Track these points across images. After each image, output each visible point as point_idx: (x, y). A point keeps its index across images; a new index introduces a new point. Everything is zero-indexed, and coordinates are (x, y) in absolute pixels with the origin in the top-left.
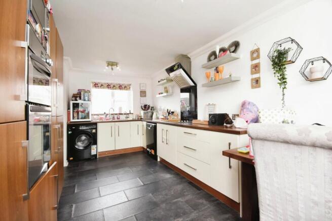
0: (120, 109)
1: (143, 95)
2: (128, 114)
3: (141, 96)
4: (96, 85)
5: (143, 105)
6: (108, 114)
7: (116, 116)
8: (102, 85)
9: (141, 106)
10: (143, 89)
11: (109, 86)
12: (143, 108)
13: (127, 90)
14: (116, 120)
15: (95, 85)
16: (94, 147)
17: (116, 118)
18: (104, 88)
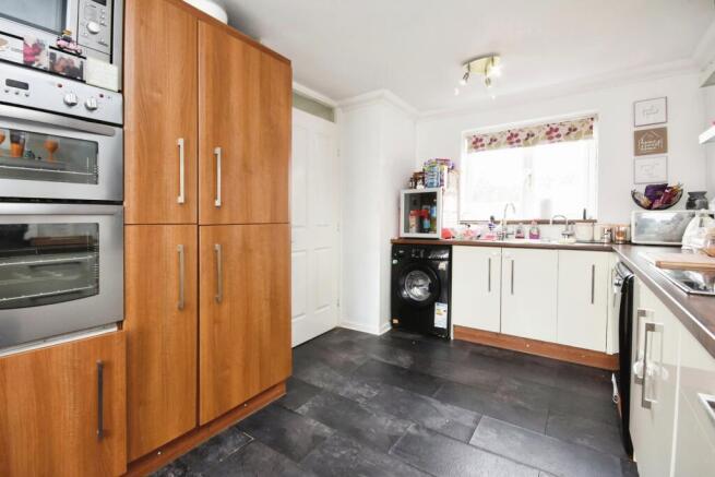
0: (546, 205)
1: (645, 145)
2: (571, 223)
3: (638, 152)
4: (477, 143)
5: (641, 190)
6: (498, 223)
7: (526, 229)
8: (493, 140)
9: (633, 194)
10: (647, 120)
11: (513, 139)
12: (644, 200)
13: (577, 138)
14: (527, 241)
15: (474, 143)
16: (440, 309)
17: (527, 235)
18: (498, 146)
